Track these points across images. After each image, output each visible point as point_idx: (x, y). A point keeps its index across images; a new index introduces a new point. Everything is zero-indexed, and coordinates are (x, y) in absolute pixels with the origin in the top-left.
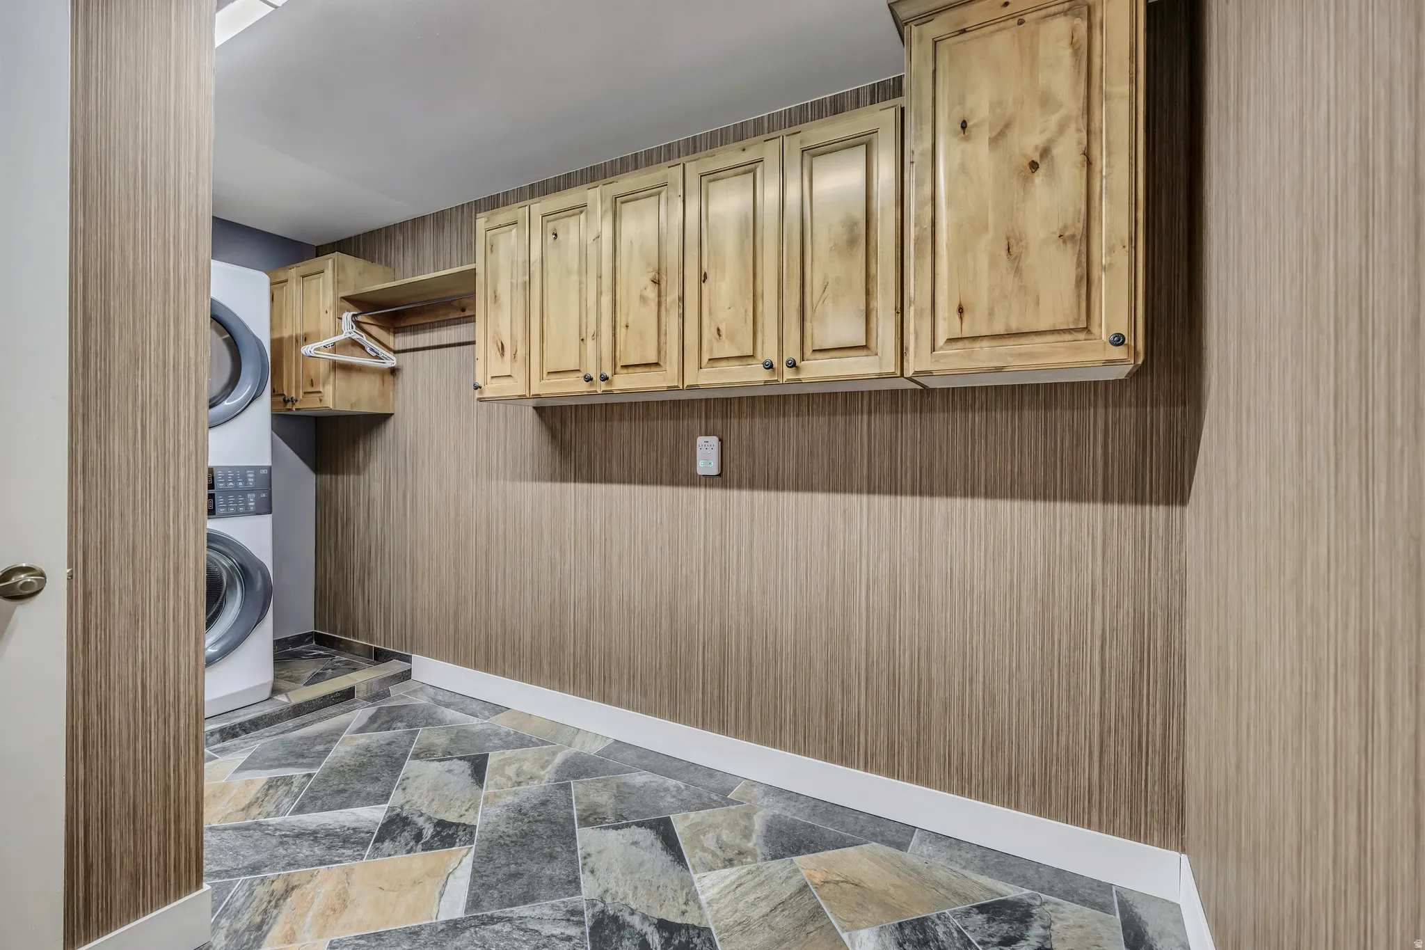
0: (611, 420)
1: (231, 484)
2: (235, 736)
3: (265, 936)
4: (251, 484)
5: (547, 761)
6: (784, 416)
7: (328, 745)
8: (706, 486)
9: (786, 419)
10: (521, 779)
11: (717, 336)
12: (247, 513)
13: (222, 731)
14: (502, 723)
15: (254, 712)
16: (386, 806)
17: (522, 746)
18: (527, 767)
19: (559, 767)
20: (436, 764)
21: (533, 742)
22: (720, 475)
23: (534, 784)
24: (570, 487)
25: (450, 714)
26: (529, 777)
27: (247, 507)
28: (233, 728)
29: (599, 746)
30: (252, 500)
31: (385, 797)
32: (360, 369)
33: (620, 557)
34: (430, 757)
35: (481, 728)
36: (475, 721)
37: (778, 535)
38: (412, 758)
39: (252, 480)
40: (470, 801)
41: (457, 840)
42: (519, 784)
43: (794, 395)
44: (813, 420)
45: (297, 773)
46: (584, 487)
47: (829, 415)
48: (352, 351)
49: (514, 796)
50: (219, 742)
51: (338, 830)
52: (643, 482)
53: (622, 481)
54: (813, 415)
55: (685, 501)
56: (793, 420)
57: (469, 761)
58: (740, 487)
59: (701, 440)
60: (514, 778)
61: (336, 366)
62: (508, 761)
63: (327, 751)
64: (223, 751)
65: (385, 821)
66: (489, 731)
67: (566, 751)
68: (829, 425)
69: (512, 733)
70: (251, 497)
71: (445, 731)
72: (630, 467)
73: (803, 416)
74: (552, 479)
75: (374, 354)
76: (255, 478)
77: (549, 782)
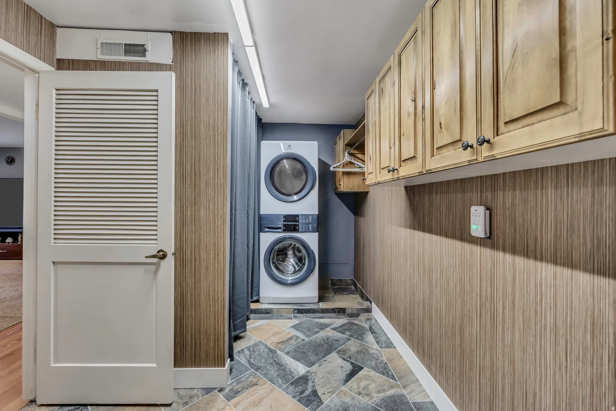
0: (432, 194)
1: (304, 221)
2: (302, 313)
3: (236, 397)
4: (310, 221)
5: (384, 390)
6: (542, 188)
7: (320, 330)
8: (481, 245)
9: (544, 191)
10: (363, 392)
11: (440, 129)
12: (309, 232)
13: (298, 310)
14: (385, 355)
15: (310, 306)
16: (308, 369)
17: (382, 373)
18: (372, 387)
19: (386, 397)
20: (341, 360)
21: (388, 374)
22: (490, 238)
23: (366, 399)
24: (416, 233)
25: (370, 338)
26: (367, 393)
27: (309, 229)
28: (301, 310)
29: (418, 399)
30: (310, 227)
31: (311, 364)
32: (354, 173)
33: (436, 281)
34: (342, 355)
35: (375, 352)
36: (376, 346)
37: (536, 303)
38: (336, 352)
39: (311, 219)
40: (334, 388)
41: (311, 406)
42: (360, 394)
43: (552, 167)
44: (572, 191)
45: (302, 336)
46: (421, 234)
47: (593, 187)
48: (351, 166)
49: (351, 399)
50: (297, 313)
51: (287, 370)
52: (446, 236)
53: (437, 234)
54: (572, 184)
55: (468, 254)
56: (551, 192)
57: (353, 367)
58: (504, 250)
59: (473, 209)
60: (361, 389)
61: (344, 173)
62: (368, 377)
63: (318, 332)
64: (295, 317)
65: (301, 376)
66: (375, 356)
67: (398, 390)
68: (593, 197)
69: (384, 362)
70: (310, 226)
71: (359, 345)
72: (440, 225)
73: (561, 188)
74: (410, 228)
75: (358, 166)
76: (312, 219)
77: (373, 403)
